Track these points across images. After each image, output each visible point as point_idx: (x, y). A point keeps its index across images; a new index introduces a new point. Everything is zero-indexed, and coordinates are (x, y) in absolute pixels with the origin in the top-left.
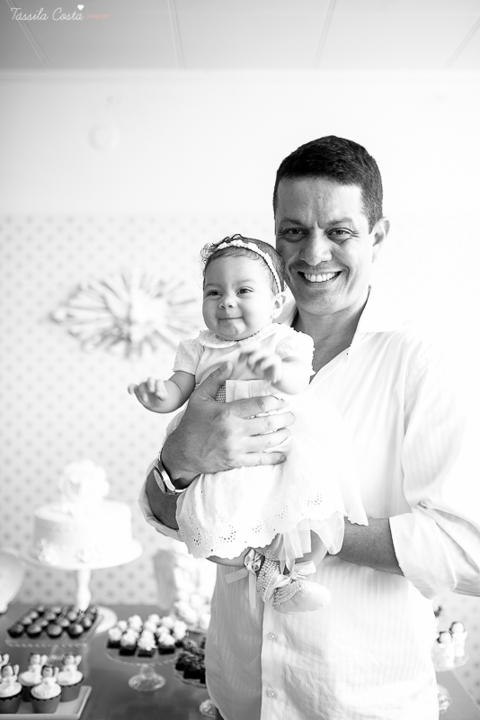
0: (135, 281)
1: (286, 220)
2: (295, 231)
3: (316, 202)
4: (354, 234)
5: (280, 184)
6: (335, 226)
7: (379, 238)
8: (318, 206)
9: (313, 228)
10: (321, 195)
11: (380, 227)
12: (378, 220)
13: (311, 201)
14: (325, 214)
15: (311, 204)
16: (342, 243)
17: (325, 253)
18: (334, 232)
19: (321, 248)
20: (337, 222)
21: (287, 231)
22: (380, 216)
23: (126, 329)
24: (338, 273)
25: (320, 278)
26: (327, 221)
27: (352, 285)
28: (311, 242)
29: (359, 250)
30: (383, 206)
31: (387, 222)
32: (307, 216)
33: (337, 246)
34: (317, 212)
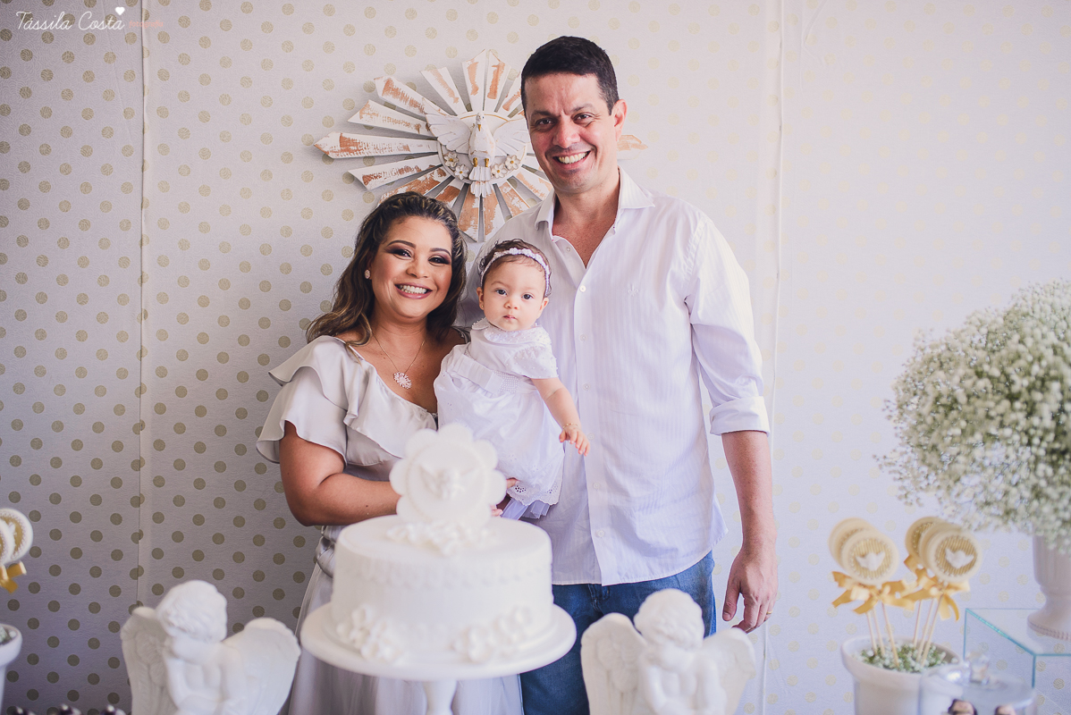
0: (482, 78)
1: (537, 112)
2: (545, 121)
3: (560, 94)
4: (596, 117)
5: (526, 84)
6: (580, 112)
7: (619, 120)
8: (562, 97)
9: (560, 116)
10: (563, 87)
11: (618, 109)
12: (616, 103)
13: (556, 93)
14: (569, 103)
15: (556, 96)
16: (588, 126)
17: (574, 136)
18: (578, 117)
19: (570, 133)
20: (580, 108)
21: (538, 122)
22: (617, 99)
23: (460, 173)
24: (588, 153)
25: (573, 159)
26: (572, 108)
27: (601, 162)
28: (560, 128)
29: (602, 131)
30: (618, 90)
31: (624, 103)
32: (554, 107)
33: (583, 130)
34: (562, 102)
